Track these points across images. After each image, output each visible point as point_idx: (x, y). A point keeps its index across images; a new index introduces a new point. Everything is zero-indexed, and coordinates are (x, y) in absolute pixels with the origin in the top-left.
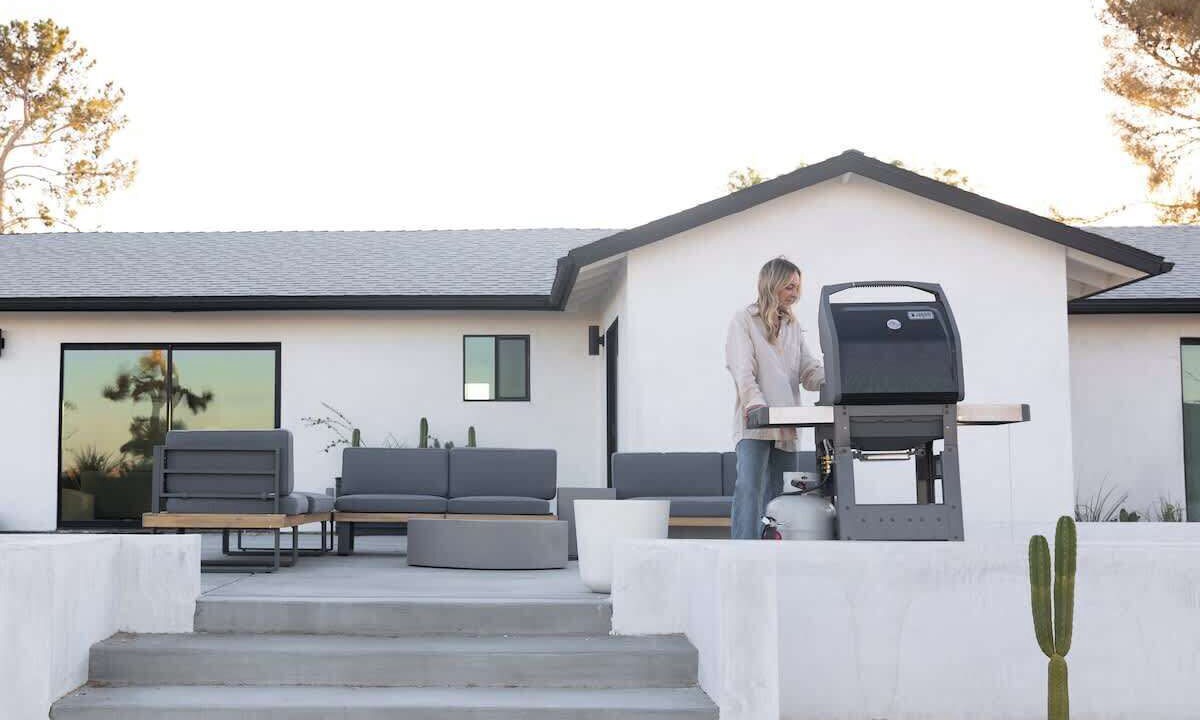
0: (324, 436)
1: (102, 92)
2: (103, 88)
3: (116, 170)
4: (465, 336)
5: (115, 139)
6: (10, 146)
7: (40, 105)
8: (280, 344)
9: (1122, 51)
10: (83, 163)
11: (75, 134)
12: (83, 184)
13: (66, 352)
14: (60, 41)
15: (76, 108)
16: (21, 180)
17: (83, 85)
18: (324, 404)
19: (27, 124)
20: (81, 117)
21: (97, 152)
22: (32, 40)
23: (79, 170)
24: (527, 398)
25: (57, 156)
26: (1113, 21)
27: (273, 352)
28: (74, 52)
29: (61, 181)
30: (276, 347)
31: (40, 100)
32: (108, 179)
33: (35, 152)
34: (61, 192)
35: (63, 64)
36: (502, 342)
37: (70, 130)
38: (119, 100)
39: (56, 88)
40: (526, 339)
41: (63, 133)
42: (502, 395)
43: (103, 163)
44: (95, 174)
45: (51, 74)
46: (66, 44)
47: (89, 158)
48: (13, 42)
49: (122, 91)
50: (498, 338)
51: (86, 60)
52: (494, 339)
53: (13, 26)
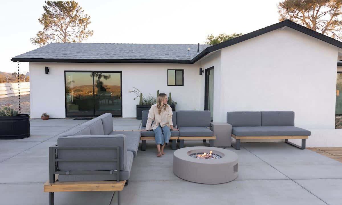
0: (133, 95)
1: (85, 16)
2: (85, 15)
3: (89, 32)
4: (168, 70)
5: (88, 26)
6: (67, 27)
7: (73, 19)
8: (121, 71)
9: (282, 14)
10: (82, 31)
11: (80, 25)
12: (83, 35)
13: (66, 73)
14: (76, 5)
15: (80, 19)
16: (70, 34)
17: (82, 15)
18: (134, 87)
19: (70, 22)
20: (81, 21)
21: (85, 28)
22: (70, 5)
23: (82, 33)
24: (183, 85)
25: (76, 29)
26: (281, 7)
27: (120, 73)
28: (79, 8)
29: (78, 35)
30: (121, 72)
31: (73, 18)
32: (87, 34)
33: (72, 28)
34: (78, 37)
35: (77, 11)
36: (177, 71)
37: (79, 24)
38: (89, 18)
39: (76, 15)
40: (183, 70)
41: (78, 24)
42: (177, 84)
43: (86, 30)
44: (85, 33)
45: (75, 13)
46: (78, 6)
47: (83, 30)
48: (67, 6)
49: (90, 16)
50: (176, 70)
51: (82, 10)
52: (175, 70)
53: (66, 2)
